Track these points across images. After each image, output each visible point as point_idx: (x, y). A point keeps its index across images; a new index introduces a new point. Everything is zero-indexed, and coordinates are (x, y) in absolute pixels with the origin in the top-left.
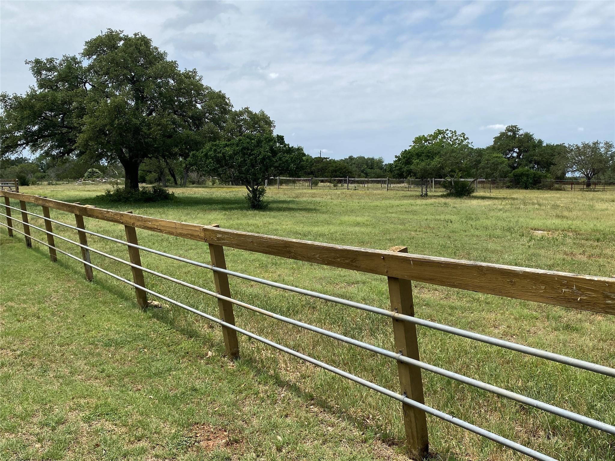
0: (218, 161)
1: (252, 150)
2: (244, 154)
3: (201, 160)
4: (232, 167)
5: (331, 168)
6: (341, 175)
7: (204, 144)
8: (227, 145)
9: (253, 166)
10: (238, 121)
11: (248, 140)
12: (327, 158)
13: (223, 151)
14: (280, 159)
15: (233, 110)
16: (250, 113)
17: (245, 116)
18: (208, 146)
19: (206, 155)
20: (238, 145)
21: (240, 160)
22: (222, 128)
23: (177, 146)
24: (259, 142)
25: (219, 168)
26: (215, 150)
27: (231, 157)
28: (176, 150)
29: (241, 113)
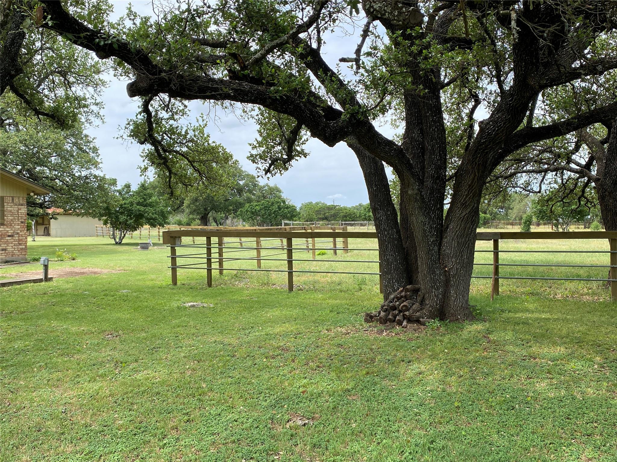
0: (253, 213)
1: (269, 208)
2: (265, 210)
3: (244, 213)
4: (259, 216)
5: (342, 214)
6: (350, 220)
7: (245, 204)
8: (257, 205)
9: (269, 215)
10: (262, 191)
11: (267, 203)
12: (339, 206)
13: (255, 208)
14: (283, 212)
15: (260, 184)
16: (268, 186)
17: (266, 188)
18: (247, 205)
19: (247, 211)
20: (262, 205)
21: (263, 212)
22: (254, 194)
23: (231, 206)
24: (273, 203)
25: (253, 216)
26: (251, 208)
27: (259, 211)
28: (231, 208)
29: (264, 187)
